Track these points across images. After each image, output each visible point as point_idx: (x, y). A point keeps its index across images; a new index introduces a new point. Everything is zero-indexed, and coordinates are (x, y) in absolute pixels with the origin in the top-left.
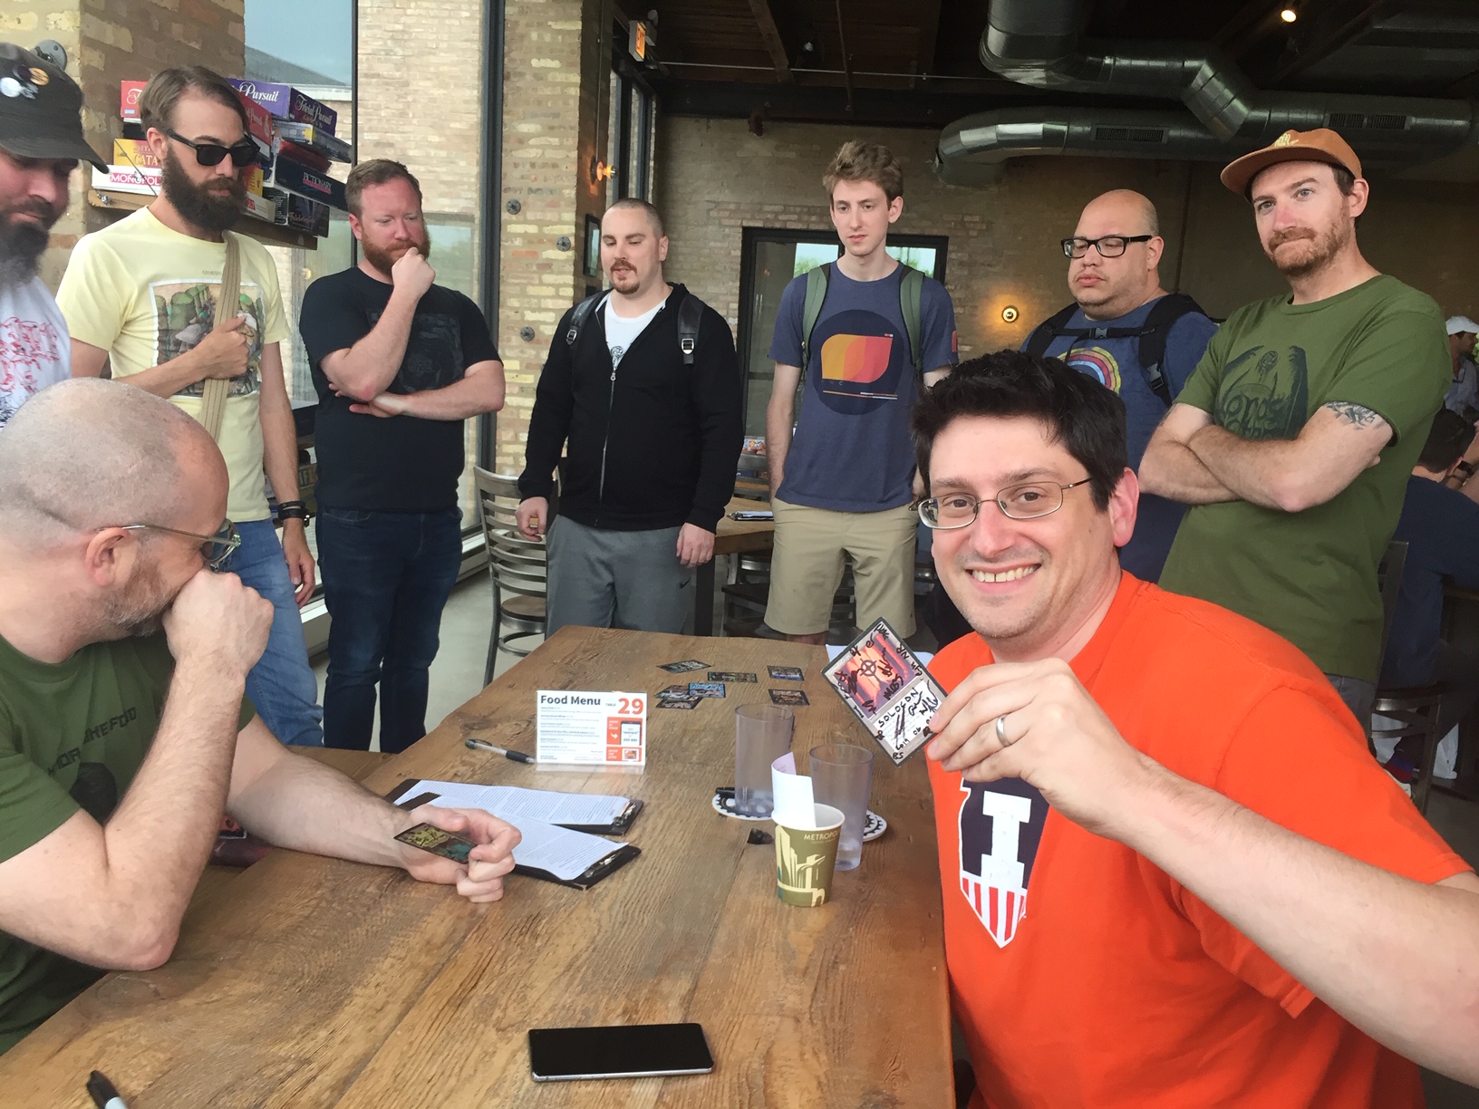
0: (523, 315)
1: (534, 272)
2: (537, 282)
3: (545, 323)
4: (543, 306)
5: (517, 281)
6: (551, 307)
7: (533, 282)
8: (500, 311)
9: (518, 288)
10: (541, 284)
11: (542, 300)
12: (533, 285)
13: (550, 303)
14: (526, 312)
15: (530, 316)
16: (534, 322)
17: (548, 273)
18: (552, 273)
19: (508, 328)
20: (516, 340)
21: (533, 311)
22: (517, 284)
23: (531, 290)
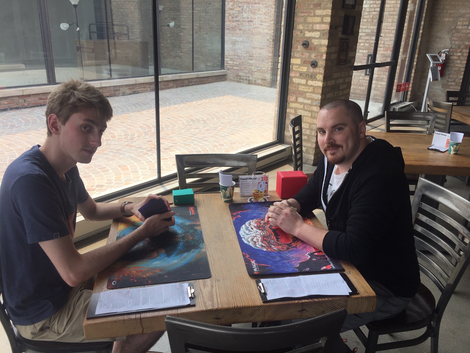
0: (304, 34)
1: (312, 9)
2: (313, 14)
3: (315, 38)
4: (314, 28)
5: (302, 15)
6: (318, 29)
7: (311, 15)
8: (294, 32)
9: (303, 18)
10: (315, 16)
11: (314, 25)
12: (311, 16)
13: (318, 27)
14: (306, 32)
15: (308, 34)
16: (309, 38)
17: (319, 9)
18: (320, 9)
19: (297, 41)
20: (300, 48)
21: (309, 31)
22: (303, 16)
23: (310, 20)
